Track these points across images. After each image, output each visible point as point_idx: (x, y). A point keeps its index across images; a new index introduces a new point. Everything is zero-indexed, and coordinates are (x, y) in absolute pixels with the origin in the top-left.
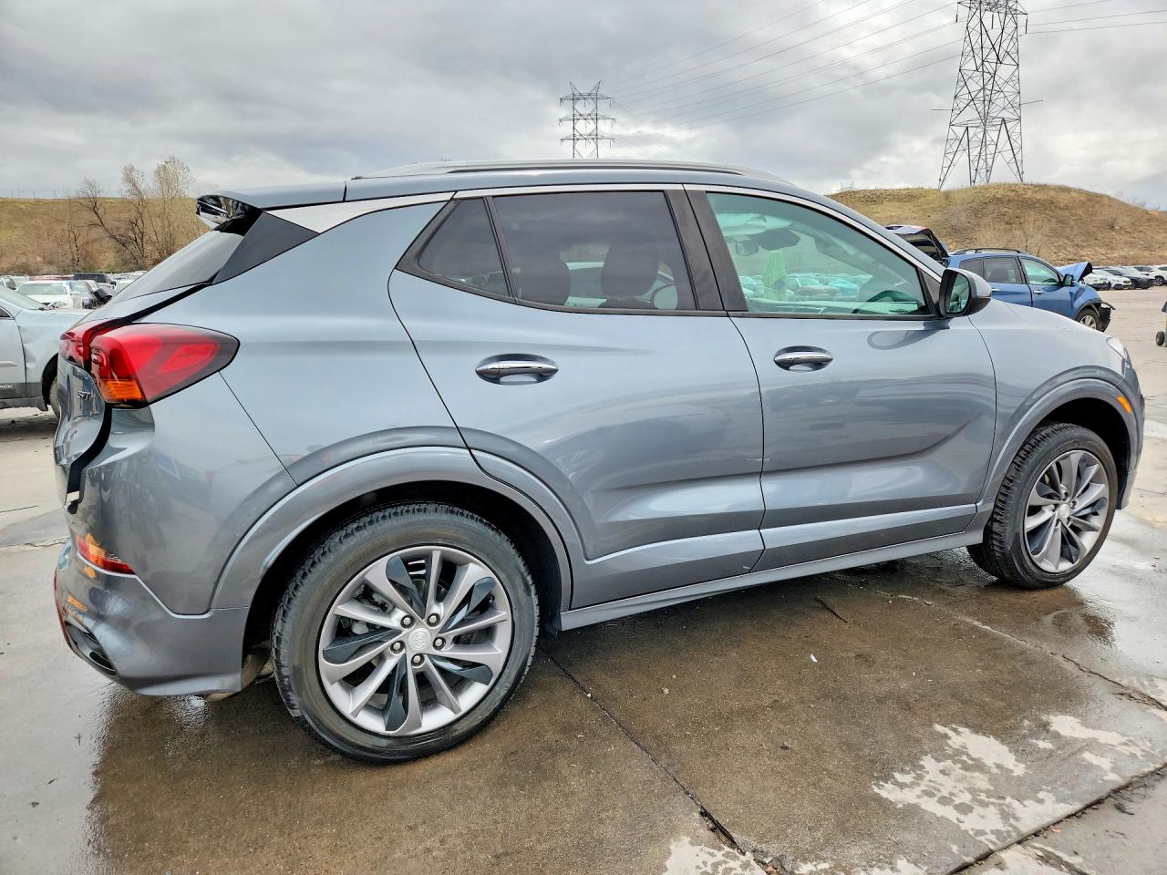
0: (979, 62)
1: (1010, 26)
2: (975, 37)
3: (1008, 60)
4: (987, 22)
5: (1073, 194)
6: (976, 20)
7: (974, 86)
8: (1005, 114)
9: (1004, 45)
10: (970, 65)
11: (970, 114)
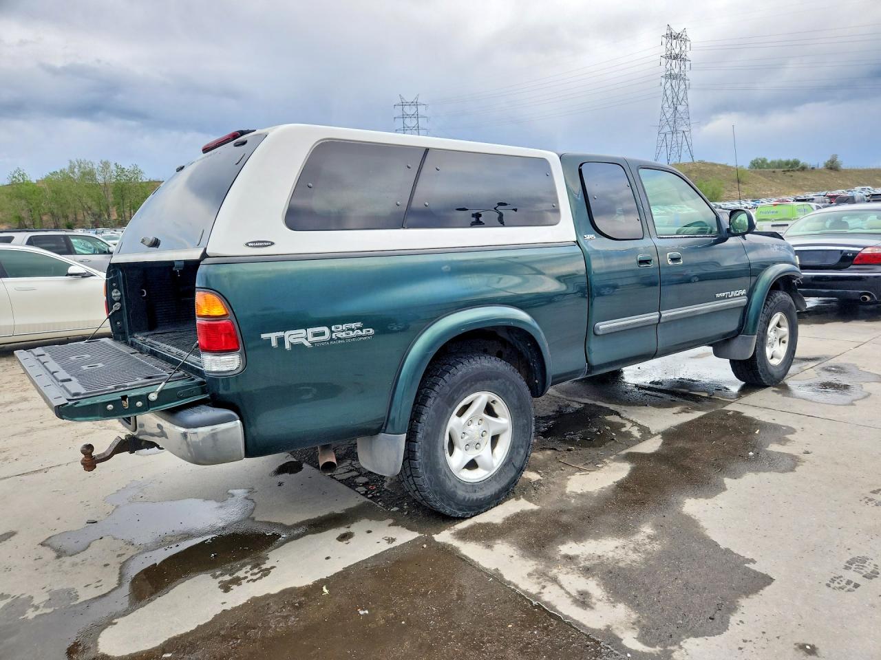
0: (670, 103)
1: (683, 87)
2: (669, 92)
3: (683, 103)
4: (673, 84)
5: (719, 167)
6: (669, 84)
7: (668, 115)
8: (684, 128)
9: (681, 95)
10: (666, 105)
11: (667, 129)
